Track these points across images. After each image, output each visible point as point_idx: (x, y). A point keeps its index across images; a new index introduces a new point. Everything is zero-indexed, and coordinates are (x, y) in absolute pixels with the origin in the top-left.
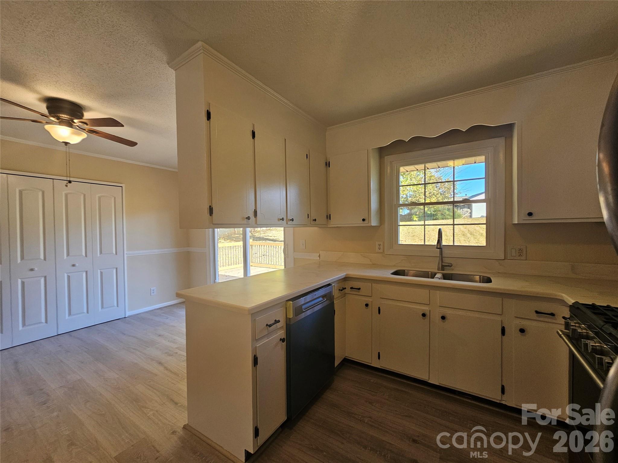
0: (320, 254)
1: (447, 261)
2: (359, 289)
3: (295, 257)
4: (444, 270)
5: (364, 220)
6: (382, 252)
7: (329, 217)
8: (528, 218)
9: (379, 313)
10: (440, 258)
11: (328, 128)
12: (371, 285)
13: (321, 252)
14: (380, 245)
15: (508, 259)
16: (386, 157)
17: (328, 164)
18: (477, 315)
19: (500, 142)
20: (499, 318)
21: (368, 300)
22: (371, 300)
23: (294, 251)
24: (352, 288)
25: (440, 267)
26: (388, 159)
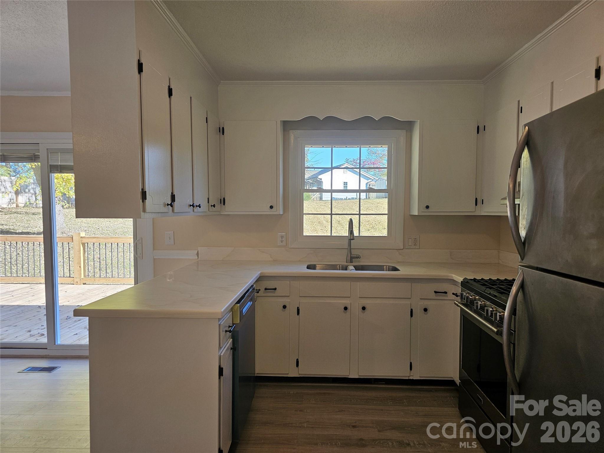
0: (198, 252)
1: (355, 253)
2: (275, 289)
3: (154, 258)
4: (352, 263)
5: (271, 207)
6: (285, 245)
7: (223, 201)
8: (426, 210)
9: (298, 314)
10: (349, 250)
11: (222, 81)
12: (289, 283)
13: (199, 249)
14: (282, 237)
15: (406, 248)
16: (291, 131)
17: (222, 131)
18: (392, 301)
19: (402, 134)
20: (408, 302)
21: (285, 301)
22: (289, 301)
23: (154, 249)
24: (266, 289)
25: (348, 259)
26: (293, 135)
